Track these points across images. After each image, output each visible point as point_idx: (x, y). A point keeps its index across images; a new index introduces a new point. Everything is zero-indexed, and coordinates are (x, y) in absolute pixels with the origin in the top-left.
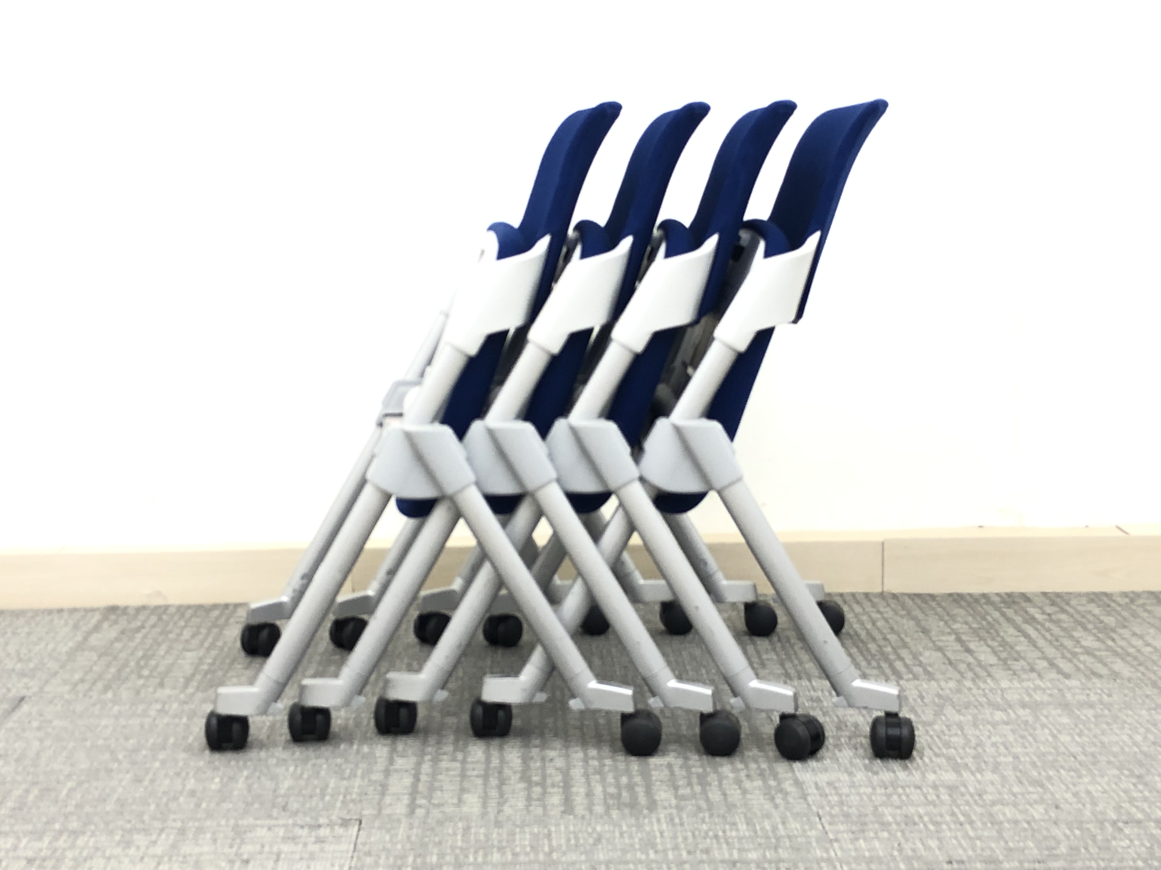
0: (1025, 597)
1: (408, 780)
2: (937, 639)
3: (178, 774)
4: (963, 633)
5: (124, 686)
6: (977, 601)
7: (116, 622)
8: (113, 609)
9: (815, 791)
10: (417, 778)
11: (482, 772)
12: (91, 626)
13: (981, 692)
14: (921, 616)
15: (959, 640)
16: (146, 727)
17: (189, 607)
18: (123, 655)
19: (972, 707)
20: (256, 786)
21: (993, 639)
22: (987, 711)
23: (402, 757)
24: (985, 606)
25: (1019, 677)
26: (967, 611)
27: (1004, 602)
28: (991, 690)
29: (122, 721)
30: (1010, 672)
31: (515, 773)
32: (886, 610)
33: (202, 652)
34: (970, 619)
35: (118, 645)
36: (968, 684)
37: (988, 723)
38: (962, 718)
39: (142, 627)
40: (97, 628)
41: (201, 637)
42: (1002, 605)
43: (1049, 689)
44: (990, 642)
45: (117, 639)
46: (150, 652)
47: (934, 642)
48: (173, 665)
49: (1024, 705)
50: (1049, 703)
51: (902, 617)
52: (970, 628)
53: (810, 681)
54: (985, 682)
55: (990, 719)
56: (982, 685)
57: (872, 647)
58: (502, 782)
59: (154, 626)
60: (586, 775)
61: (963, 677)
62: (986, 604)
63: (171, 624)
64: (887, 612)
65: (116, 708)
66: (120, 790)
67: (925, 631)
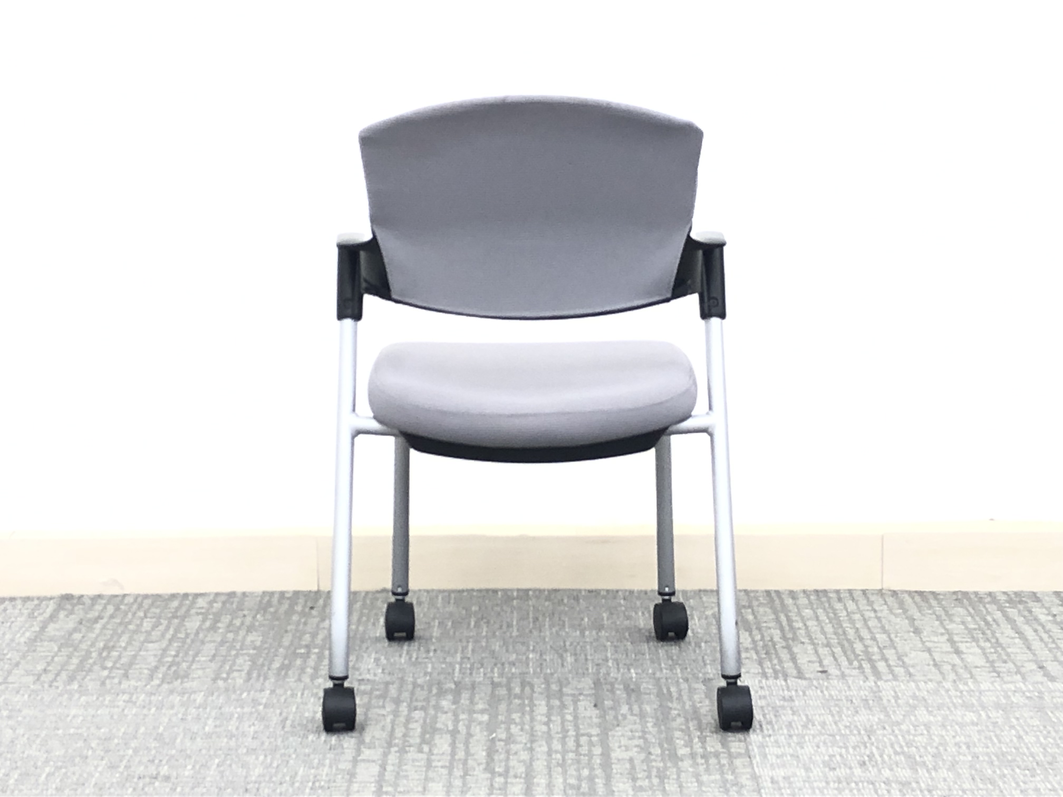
0: (1035, 597)
1: (375, 769)
2: (928, 639)
3: (152, 761)
4: (957, 634)
5: (88, 678)
6: (981, 599)
7: (71, 612)
8: (67, 598)
9: (770, 785)
10: (383, 767)
11: (447, 764)
12: (47, 615)
13: (959, 694)
14: (917, 615)
15: (951, 641)
16: (115, 717)
17: (146, 597)
18: (84, 646)
19: (945, 709)
20: (227, 773)
21: (988, 640)
22: (959, 713)
23: (369, 748)
24: (987, 606)
25: (1002, 679)
26: (968, 610)
27: (1010, 601)
28: (970, 691)
29: (91, 711)
30: (995, 674)
31: (479, 764)
32: (881, 608)
33: (164, 644)
34: (969, 619)
35: (77, 636)
36: (948, 685)
37: (957, 724)
38: (932, 718)
39: (100, 617)
40: (53, 618)
41: (162, 628)
42: (1007, 605)
43: (1029, 691)
44: (982, 644)
45: (75, 630)
46: (111, 644)
47: (923, 643)
48: (135, 657)
49: (998, 706)
50: (1026, 705)
51: (896, 616)
52: (967, 628)
53: (786, 680)
54: (966, 684)
55: (960, 720)
56: (961, 687)
57: (859, 647)
58: (466, 774)
59: (112, 617)
60: (549, 768)
61: (944, 678)
62: (989, 603)
63: (130, 616)
64: (882, 611)
65: (83, 699)
66: (97, 775)
67: (917, 631)
